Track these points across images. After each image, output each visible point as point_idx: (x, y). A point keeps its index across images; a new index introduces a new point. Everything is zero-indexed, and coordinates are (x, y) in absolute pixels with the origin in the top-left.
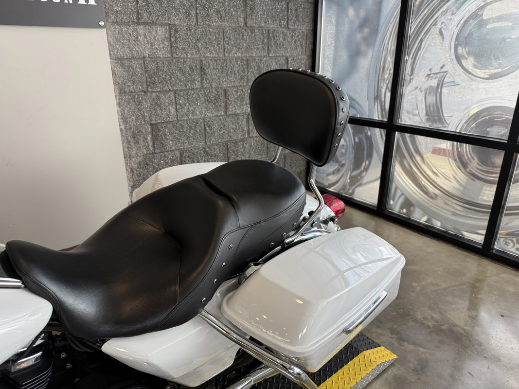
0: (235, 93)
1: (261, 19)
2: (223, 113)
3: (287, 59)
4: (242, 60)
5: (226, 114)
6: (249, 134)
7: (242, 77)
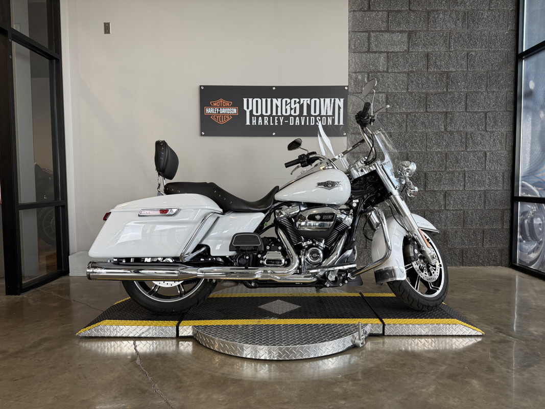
0: (434, 176)
1: (460, 125)
2: (422, 189)
3: (485, 154)
4: (441, 153)
5: (425, 190)
6: (445, 207)
7: (441, 165)
